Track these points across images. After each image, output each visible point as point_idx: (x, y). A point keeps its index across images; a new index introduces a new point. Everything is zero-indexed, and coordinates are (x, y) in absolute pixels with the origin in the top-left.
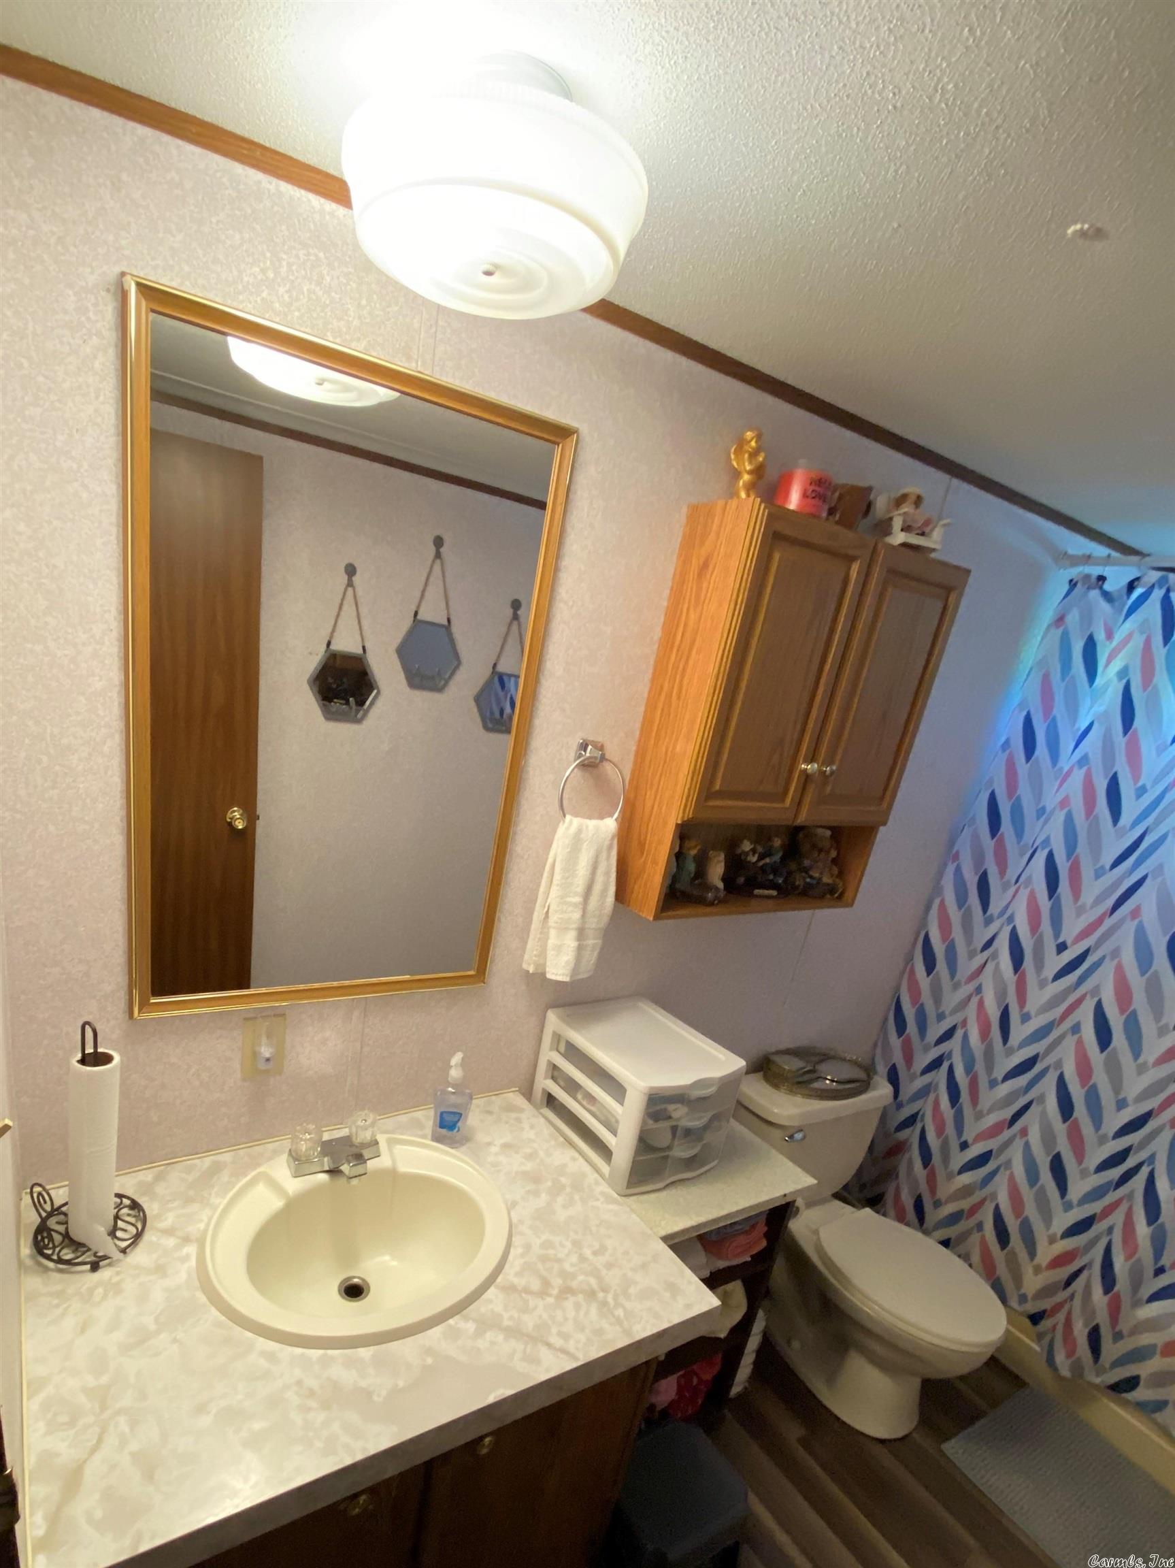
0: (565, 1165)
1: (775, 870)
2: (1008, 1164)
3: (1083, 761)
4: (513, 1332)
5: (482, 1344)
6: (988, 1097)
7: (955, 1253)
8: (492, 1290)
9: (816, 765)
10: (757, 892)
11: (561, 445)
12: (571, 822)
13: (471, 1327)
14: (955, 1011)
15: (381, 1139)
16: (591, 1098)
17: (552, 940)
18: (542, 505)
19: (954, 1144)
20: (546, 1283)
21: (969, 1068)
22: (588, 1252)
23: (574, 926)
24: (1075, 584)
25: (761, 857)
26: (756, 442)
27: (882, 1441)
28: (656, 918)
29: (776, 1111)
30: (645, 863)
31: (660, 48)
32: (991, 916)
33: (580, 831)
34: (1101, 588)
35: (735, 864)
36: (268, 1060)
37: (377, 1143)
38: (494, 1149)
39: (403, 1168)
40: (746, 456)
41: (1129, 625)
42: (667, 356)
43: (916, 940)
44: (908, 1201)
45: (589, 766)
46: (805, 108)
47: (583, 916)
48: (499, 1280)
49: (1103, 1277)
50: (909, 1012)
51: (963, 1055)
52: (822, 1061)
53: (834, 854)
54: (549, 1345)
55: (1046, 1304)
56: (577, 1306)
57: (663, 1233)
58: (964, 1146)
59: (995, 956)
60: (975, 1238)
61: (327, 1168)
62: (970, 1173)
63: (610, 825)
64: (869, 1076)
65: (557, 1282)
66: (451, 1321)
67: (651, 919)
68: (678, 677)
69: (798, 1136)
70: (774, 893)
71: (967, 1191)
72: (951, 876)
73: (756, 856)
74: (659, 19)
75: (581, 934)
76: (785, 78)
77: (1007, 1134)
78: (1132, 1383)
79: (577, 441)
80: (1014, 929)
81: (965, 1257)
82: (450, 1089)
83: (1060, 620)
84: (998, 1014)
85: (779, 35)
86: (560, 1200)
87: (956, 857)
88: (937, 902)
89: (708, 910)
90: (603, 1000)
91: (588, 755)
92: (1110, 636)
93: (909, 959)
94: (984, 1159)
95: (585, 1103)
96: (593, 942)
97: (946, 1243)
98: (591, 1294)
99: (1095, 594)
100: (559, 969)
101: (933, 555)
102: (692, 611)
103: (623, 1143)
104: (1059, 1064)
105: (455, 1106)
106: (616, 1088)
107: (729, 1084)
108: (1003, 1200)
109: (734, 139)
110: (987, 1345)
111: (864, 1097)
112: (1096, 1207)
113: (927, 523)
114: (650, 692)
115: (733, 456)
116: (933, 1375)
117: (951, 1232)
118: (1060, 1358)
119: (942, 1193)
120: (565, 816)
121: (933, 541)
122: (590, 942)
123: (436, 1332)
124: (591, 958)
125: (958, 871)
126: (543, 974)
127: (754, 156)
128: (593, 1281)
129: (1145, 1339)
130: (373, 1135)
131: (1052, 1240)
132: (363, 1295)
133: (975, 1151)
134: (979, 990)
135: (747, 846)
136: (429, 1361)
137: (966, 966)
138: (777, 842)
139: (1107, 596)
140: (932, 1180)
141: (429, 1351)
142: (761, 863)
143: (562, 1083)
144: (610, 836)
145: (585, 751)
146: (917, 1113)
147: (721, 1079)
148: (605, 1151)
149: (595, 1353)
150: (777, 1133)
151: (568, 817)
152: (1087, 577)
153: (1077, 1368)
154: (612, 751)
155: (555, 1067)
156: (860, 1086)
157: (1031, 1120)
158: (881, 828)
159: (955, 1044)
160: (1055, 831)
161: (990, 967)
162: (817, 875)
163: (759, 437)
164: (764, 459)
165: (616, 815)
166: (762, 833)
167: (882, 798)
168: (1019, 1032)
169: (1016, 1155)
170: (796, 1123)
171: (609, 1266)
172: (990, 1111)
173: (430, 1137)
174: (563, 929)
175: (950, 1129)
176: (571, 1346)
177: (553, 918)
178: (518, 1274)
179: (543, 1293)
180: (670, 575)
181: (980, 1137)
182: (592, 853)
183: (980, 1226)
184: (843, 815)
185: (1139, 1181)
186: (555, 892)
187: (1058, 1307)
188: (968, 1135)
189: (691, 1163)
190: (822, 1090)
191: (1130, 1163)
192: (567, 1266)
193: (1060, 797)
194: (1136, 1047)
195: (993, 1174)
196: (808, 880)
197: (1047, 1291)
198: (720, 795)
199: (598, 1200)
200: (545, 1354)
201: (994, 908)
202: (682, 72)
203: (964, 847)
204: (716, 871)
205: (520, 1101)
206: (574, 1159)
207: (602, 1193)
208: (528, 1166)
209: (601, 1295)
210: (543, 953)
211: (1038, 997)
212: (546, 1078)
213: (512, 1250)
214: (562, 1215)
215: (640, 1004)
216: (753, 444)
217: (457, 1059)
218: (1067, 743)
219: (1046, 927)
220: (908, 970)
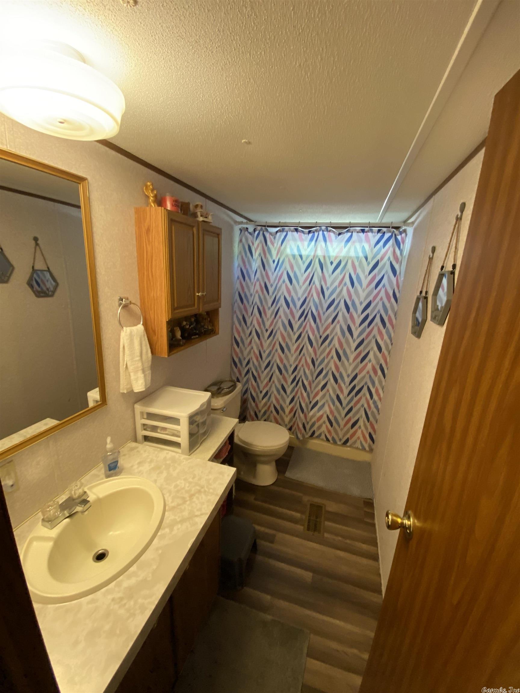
0: (165, 458)
1: (195, 328)
2: (273, 392)
3: (258, 280)
4: (182, 521)
5: (174, 532)
6: (263, 376)
7: (269, 421)
8: (166, 513)
9: (201, 293)
10: (192, 337)
11: (81, 185)
12: (126, 330)
13: (167, 530)
14: (248, 355)
15: (86, 490)
16: (164, 429)
17: (133, 377)
18: (79, 207)
19: (259, 392)
20: (183, 498)
21: (256, 370)
22: (191, 480)
23: (140, 368)
24: (242, 230)
25: (190, 326)
26: (152, 186)
27: (272, 484)
28: (169, 356)
29: (216, 405)
30: (158, 338)
31: (126, 60)
32: (248, 326)
33: (131, 332)
34: (248, 231)
35: (183, 330)
36: (12, 486)
37: (85, 492)
38: (136, 467)
39: (101, 496)
40: (150, 191)
41: (258, 241)
42: (113, 153)
43: (232, 339)
44: (252, 413)
45: (125, 307)
46: (174, 92)
47: (142, 364)
48: (167, 508)
49: (301, 410)
50: (237, 360)
51: (254, 367)
52: (221, 384)
53: (209, 319)
54: (197, 516)
55: (291, 424)
56: (198, 498)
57: (208, 459)
58: (261, 392)
59: (253, 337)
60: (272, 415)
61: (68, 515)
62: (265, 399)
63: (140, 327)
64: (235, 383)
65: (187, 496)
66: (159, 534)
67: (167, 356)
68: (150, 269)
69: (224, 410)
70: (197, 336)
71: (265, 404)
72: (236, 318)
73: (188, 326)
74: (128, 51)
75: (144, 371)
76: (169, 82)
77: (270, 384)
78: (314, 433)
79: (88, 182)
80: (255, 329)
81: (271, 421)
82: (109, 454)
83: (241, 241)
84: (259, 353)
85: (170, 70)
86: (171, 469)
87: (235, 312)
88: (234, 326)
89: (183, 348)
90: (153, 392)
91: (124, 303)
92: (253, 244)
93: (232, 345)
94: (267, 393)
95: (162, 432)
96: (149, 372)
97: (265, 420)
98: (199, 492)
99: (246, 232)
100: (139, 386)
101: (211, 224)
102: (148, 246)
103: (184, 439)
104: (276, 361)
105: (113, 459)
106: (174, 420)
107: (209, 402)
108: (275, 402)
109: (148, 94)
110: (287, 442)
111: (236, 389)
112: (293, 394)
113: (207, 214)
114: (139, 275)
115: (145, 191)
116: (277, 458)
117: (265, 417)
118: (299, 435)
119: (260, 407)
120: (123, 328)
121: (210, 219)
122: (147, 373)
123: (156, 541)
124: (149, 378)
125: (237, 317)
126: (133, 390)
127: (155, 100)
128: (198, 488)
129: (313, 420)
130: (83, 490)
131: (288, 407)
132: (106, 556)
133: (264, 392)
134: (252, 348)
135: (185, 323)
136: (160, 552)
137: (247, 342)
138: (193, 320)
139: (250, 233)
140: (257, 405)
141: (157, 549)
142: (190, 328)
143: (149, 430)
144: (143, 331)
145: (122, 301)
146: (247, 388)
147: (207, 401)
148: (177, 445)
149: (212, 507)
150: (218, 412)
151: (124, 328)
152: (244, 228)
153: (303, 436)
154: (132, 299)
155: (144, 425)
156: (234, 387)
157: (274, 378)
158: (220, 309)
159: (251, 365)
160: (257, 300)
161: (253, 341)
162: (206, 327)
163: (152, 185)
164: (156, 193)
165: (142, 323)
166: (186, 318)
167: (218, 300)
168: (264, 356)
169: (274, 389)
170: (223, 406)
171: (200, 479)
172: (264, 380)
173: (104, 477)
174: (136, 372)
175: (257, 389)
176: (203, 511)
177: (131, 368)
178: (172, 502)
179: (185, 502)
180: (134, 232)
181: (264, 388)
182: (139, 339)
183: (272, 412)
184: (209, 307)
185: (300, 383)
186: (127, 358)
187: (294, 424)
188: (261, 389)
189: (204, 434)
190: (225, 393)
191: (297, 379)
192: (187, 488)
193: (255, 291)
194: (289, 350)
195: (270, 395)
196: (205, 329)
197: (291, 420)
198: (177, 308)
199: (183, 462)
200: (197, 520)
201: (248, 323)
202: (133, 69)
203: (236, 309)
204: (178, 334)
205: (134, 444)
206: (167, 453)
207: (184, 459)
208: (153, 465)
209: (203, 490)
210: (130, 383)
211: (265, 345)
212: (142, 431)
213: (165, 496)
214: (175, 474)
215: (167, 389)
216: (151, 187)
217: (109, 440)
218: (252, 276)
219: (262, 326)
220: (233, 349)
